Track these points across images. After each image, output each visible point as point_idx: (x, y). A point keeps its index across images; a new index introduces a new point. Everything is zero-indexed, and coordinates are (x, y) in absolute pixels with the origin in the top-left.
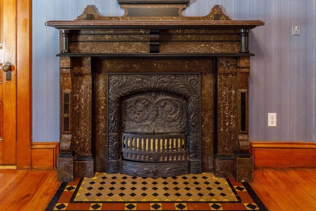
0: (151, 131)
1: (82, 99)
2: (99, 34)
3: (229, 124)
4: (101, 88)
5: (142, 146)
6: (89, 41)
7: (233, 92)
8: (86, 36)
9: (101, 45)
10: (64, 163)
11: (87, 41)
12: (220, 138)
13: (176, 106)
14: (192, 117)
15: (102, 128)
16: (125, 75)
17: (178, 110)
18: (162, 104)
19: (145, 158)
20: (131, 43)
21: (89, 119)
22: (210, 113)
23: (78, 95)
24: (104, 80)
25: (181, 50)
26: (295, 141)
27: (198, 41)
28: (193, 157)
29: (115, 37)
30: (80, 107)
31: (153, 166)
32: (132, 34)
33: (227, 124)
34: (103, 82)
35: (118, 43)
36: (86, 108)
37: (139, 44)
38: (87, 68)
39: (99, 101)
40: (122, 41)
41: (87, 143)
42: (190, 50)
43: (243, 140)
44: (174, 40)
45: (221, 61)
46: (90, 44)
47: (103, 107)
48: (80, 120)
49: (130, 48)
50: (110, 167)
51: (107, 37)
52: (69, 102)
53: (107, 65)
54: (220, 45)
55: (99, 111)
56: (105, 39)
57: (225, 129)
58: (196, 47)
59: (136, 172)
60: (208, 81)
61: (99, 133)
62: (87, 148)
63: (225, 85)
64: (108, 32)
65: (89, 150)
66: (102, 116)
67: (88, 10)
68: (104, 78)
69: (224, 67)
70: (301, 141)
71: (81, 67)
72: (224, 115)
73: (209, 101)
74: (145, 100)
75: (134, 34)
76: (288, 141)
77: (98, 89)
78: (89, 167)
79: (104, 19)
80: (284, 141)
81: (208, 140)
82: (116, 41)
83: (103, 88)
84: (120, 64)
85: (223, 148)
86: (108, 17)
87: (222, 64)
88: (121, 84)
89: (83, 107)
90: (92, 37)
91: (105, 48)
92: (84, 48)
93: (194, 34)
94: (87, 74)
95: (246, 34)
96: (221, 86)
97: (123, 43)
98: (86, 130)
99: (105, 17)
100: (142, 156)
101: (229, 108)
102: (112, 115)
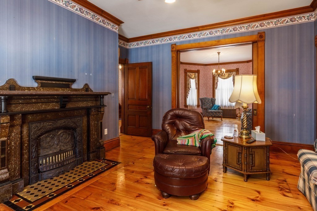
0: (58, 150)
1: (13, 143)
2: (27, 99)
3: (95, 137)
4: (25, 133)
5: (54, 160)
6: (20, 103)
7: (96, 122)
8: (18, 100)
9: (29, 105)
10: (4, 189)
11: (18, 104)
12: (91, 145)
13: (69, 134)
14: (78, 138)
15: (26, 158)
16: (42, 122)
17: (70, 136)
18: (61, 135)
19: (56, 166)
20: (49, 103)
21: (19, 155)
22: (86, 134)
23: (9, 141)
24: (27, 127)
25: (76, 106)
26: (113, 138)
27: (84, 101)
28: (79, 157)
29: (39, 100)
30: (11, 148)
31: (62, 168)
32: (50, 98)
33: (94, 137)
34: (26, 129)
35: (41, 104)
36: (16, 148)
37: (54, 103)
38: (18, 121)
39: (24, 141)
40: (43, 103)
41: (17, 171)
42: (80, 105)
43: (102, 142)
44: (72, 101)
45: (92, 109)
46: (21, 105)
47: (26, 145)
48: (11, 157)
49: (49, 106)
50: (33, 180)
51: (33, 101)
52: (5, 146)
53: (29, 118)
54: (92, 102)
55: (24, 148)
56: (32, 101)
57: (93, 140)
58: (82, 103)
59: (52, 175)
60: (85, 119)
61: (24, 162)
62: (16, 174)
63: (93, 120)
64: (34, 97)
65: (18, 175)
66: (25, 150)
67: (10, 82)
68: (27, 126)
69: (93, 112)
70: (114, 138)
71: (14, 121)
72: (93, 133)
73: (85, 128)
74: (52, 135)
75: (51, 98)
76: (111, 139)
77: (23, 133)
78: (20, 185)
79: (24, 88)
80: (109, 139)
81: (85, 147)
82: (40, 103)
83: (27, 133)
84: (38, 116)
85: (92, 148)
86: (27, 87)
87: (93, 111)
88: (39, 128)
89: (13, 148)
90: (23, 100)
91: (32, 107)
92: (16, 108)
93: (82, 98)
94: (18, 125)
95: (103, 98)
96: (91, 120)
97: (44, 104)
98: (16, 163)
99: (24, 87)
100: (54, 166)
101: (95, 130)
102: (34, 148)
